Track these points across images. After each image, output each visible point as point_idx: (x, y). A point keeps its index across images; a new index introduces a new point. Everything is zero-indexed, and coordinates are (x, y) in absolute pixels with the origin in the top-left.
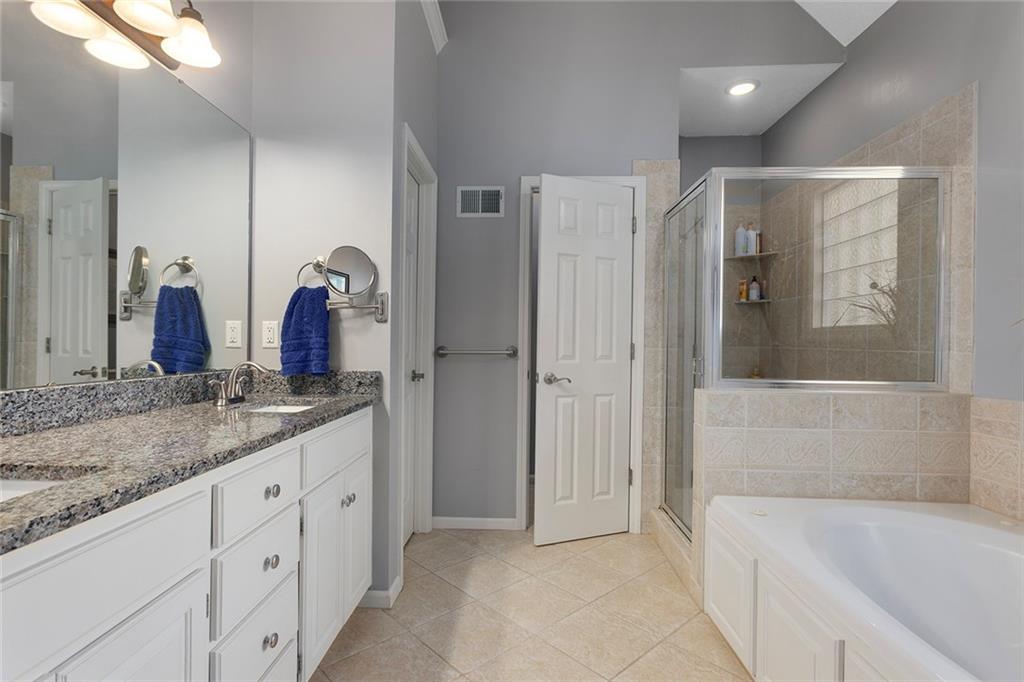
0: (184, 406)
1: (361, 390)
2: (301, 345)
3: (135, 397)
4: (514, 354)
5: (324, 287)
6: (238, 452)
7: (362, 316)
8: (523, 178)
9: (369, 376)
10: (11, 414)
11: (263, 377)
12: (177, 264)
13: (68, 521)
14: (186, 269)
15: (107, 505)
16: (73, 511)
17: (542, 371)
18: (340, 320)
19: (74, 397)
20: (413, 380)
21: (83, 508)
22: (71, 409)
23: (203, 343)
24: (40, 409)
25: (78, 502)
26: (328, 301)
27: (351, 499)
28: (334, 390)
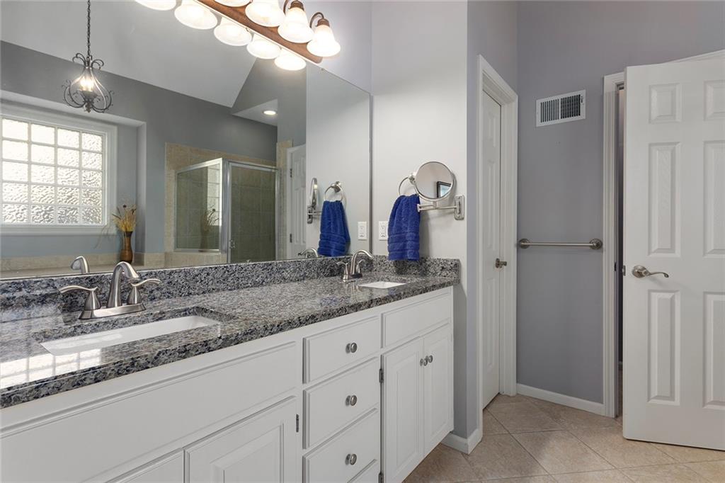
0: (325, 278)
1: (444, 273)
2: (400, 238)
3: (295, 271)
4: (599, 246)
5: (416, 195)
6: (317, 317)
7: (444, 215)
8: (605, 77)
9: (450, 263)
10: (227, 278)
11: (379, 259)
12: (332, 187)
13: (184, 354)
14: (337, 189)
15: (213, 346)
16: (187, 348)
17: (629, 264)
18: (428, 219)
19: (260, 269)
20: (497, 267)
21: (195, 347)
22: (258, 276)
23: (345, 237)
24: (242, 276)
25: (193, 343)
26: (418, 205)
27: (429, 360)
28: (424, 273)
